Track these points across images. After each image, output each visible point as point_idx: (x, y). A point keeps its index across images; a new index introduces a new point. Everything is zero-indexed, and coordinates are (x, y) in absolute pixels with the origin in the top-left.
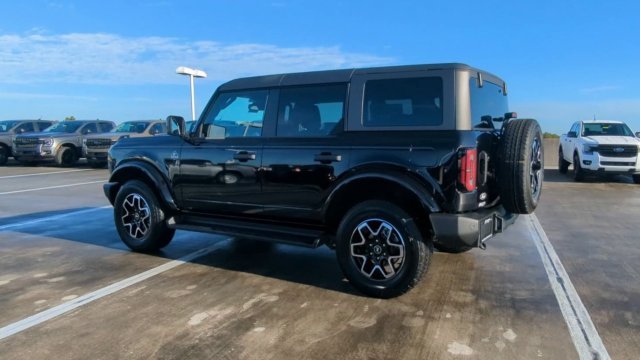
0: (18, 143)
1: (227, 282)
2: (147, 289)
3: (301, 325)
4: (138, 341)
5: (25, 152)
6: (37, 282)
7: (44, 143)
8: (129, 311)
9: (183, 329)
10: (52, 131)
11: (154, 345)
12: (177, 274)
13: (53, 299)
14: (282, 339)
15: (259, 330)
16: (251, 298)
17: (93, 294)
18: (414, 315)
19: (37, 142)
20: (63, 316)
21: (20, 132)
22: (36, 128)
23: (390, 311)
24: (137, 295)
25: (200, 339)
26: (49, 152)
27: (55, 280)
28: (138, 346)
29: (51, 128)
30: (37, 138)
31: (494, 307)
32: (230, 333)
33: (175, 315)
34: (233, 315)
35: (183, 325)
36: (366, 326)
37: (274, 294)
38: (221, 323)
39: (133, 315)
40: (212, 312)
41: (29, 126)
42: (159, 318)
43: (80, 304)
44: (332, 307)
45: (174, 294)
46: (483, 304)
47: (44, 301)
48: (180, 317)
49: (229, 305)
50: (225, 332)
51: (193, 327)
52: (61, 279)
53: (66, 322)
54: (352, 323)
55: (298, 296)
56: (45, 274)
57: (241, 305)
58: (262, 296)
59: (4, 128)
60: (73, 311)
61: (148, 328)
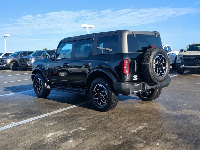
0: (20, 61)
1: (69, 121)
2: (39, 122)
3: (88, 141)
4: (26, 141)
5: (23, 65)
6: (5, 116)
7: (29, 60)
8: (29, 129)
9: (43, 138)
10: (32, 55)
11: (31, 143)
12: (53, 117)
13: (7, 123)
14: (77, 146)
15: (71, 141)
16: (75, 128)
17: (20, 122)
18: (141, 142)
19: (27, 60)
20: (7, 129)
21: (22, 56)
22: (27, 54)
23: (131, 139)
24: (35, 124)
25: (47, 143)
26: (31, 64)
27: (11, 116)
28: (25, 142)
29: (32, 54)
30: (27, 58)
31: (185, 142)
32: (59, 141)
33: (43, 133)
34: (64, 135)
35: (44, 137)
36: (116, 144)
37: (85, 128)
38: (58, 137)
39: (29, 131)
40: (57, 133)
41: (25, 53)
42: (37, 133)
43: (14, 126)
44: (106, 135)
45: (47, 124)
46: (180, 140)
47: (4, 123)
48: (45, 133)
49: (66, 130)
50: (58, 140)
51: (47, 138)
52: (13, 116)
53: (7, 131)
54: (110, 143)
55: (95, 129)
56: (9, 114)
57: (70, 131)
58: (79, 128)
59: (17, 54)
60: (11, 128)
61: (32, 136)
